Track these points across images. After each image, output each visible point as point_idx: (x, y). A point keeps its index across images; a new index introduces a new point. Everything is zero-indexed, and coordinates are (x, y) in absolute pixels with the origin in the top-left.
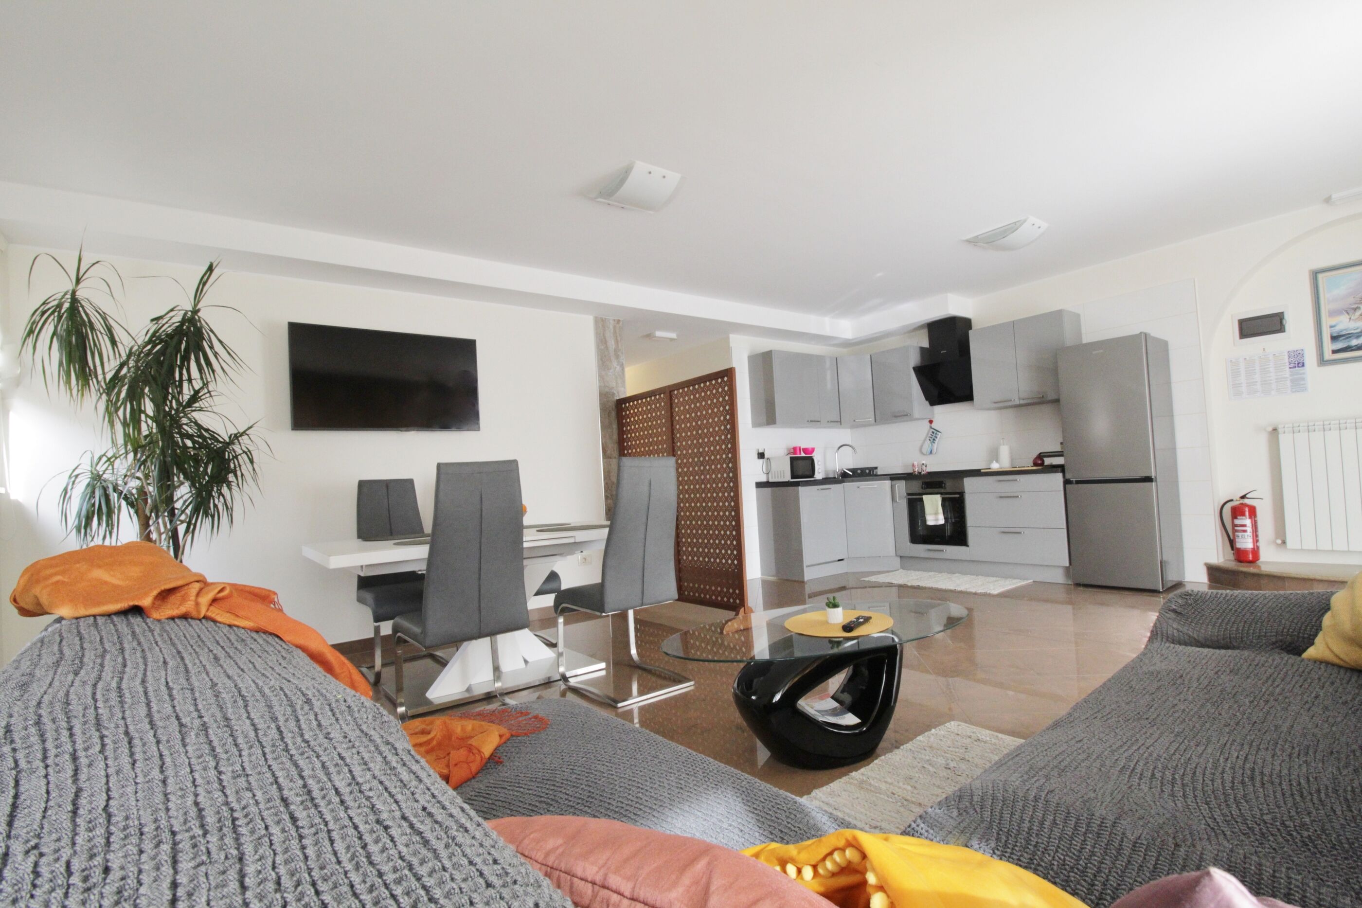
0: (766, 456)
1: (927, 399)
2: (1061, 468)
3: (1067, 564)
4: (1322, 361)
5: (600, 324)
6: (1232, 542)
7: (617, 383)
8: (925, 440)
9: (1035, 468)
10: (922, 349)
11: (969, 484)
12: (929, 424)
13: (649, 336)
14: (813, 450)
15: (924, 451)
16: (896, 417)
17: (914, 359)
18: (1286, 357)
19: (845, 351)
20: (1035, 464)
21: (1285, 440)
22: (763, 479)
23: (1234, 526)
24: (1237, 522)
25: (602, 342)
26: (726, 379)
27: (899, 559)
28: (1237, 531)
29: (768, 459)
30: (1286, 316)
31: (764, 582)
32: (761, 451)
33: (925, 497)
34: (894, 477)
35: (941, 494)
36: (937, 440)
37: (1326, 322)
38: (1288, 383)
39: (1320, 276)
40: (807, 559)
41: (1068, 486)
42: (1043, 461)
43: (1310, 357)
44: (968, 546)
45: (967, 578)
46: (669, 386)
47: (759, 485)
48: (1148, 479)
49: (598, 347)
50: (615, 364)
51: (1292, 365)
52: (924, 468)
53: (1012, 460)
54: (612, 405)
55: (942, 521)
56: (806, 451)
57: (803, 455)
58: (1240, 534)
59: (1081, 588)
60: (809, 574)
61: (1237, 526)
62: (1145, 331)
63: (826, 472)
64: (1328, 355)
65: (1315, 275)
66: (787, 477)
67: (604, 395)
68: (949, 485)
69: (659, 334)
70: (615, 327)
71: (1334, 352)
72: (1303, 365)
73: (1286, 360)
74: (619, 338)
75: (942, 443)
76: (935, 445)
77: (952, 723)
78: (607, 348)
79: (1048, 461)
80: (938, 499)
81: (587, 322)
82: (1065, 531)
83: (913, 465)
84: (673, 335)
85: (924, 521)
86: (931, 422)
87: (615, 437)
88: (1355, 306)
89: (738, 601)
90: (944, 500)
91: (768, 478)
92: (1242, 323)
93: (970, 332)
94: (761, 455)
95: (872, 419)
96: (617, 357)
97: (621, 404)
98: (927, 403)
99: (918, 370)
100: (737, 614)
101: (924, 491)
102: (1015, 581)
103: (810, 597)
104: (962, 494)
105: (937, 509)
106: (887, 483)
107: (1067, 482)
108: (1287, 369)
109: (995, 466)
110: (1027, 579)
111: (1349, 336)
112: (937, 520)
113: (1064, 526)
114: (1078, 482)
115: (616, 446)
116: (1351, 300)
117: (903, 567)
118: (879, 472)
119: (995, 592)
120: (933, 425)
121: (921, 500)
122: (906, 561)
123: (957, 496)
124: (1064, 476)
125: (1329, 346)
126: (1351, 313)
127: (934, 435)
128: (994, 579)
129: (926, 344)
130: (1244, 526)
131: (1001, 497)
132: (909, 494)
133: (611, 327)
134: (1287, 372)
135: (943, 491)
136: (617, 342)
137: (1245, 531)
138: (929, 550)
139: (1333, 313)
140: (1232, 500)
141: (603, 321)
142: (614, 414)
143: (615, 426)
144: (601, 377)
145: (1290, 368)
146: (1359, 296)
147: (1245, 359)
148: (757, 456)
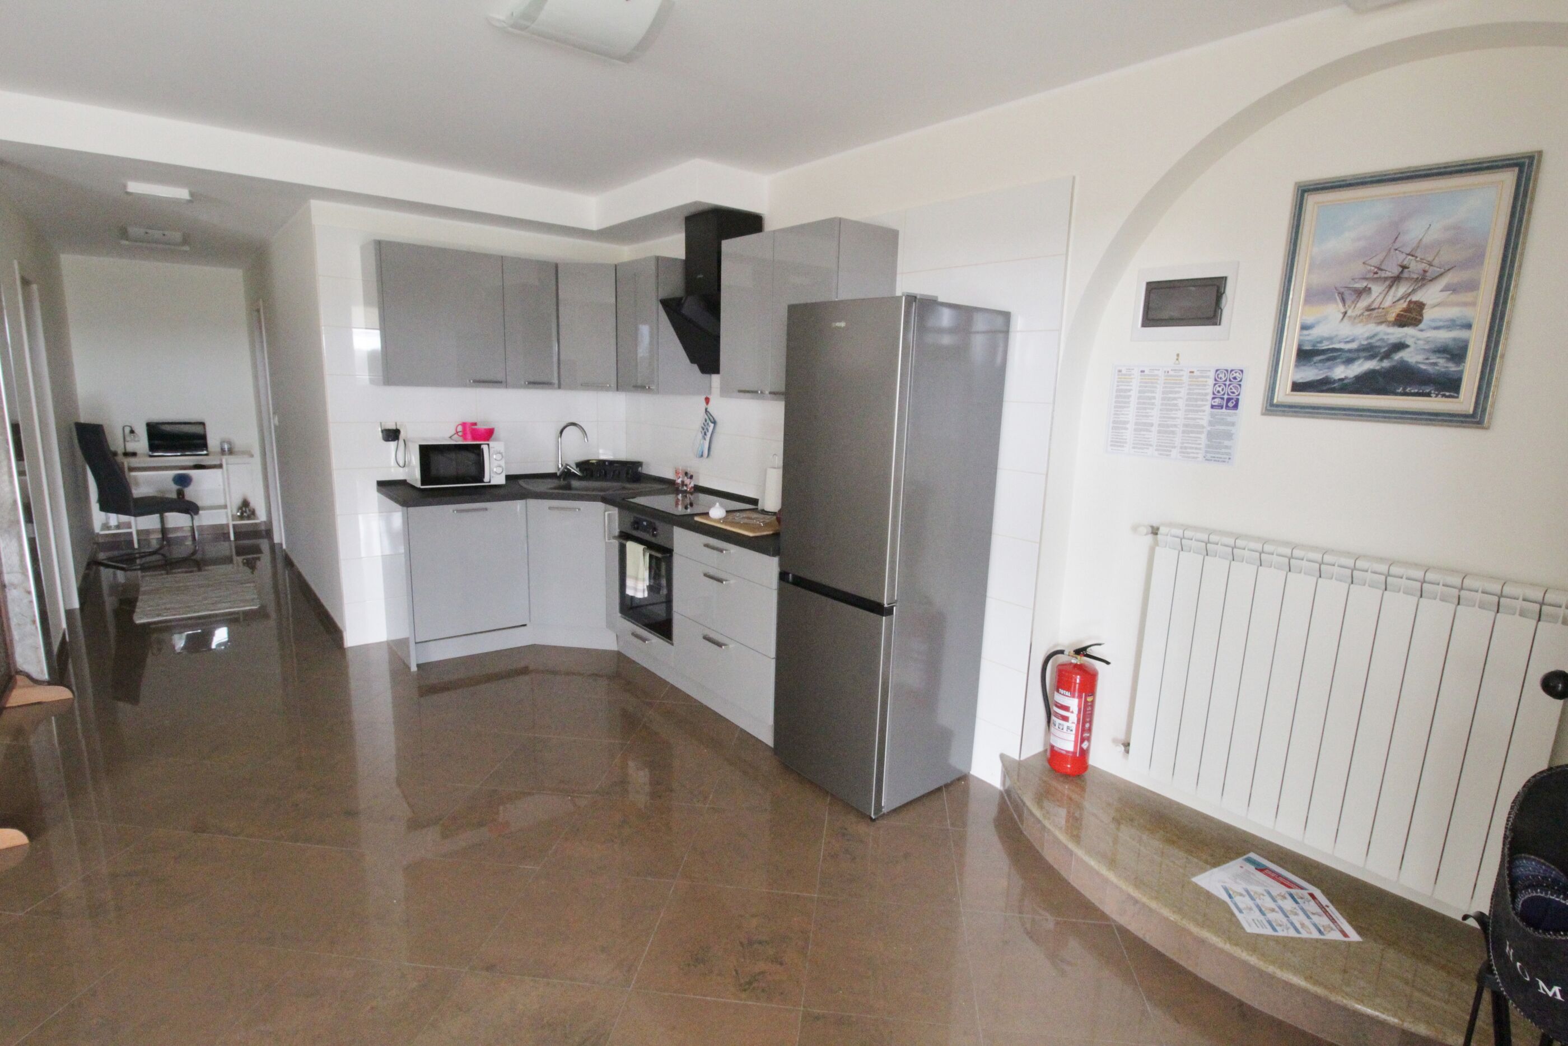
0: (403, 435)
4: (1270, 406)
8: (698, 431)
11: (678, 538)
12: (704, 404)
18: (1211, 382)
22: (397, 476)
24: (1062, 697)
28: (1057, 714)
29: (405, 440)
30: (1230, 288)
32: (390, 426)
35: (650, 547)
37: (1298, 312)
38: (1203, 439)
39: (1312, 200)
43: (1252, 391)
44: (672, 644)
48: (877, 607)
51: (1217, 401)
52: (687, 480)
55: (645, 593)
56: (466, 434)
61: (1056, 705)
64: (1282, 394)
65: (1302, 195)
72: (1236, 407)
73: (1209, 388)
75: (721, 444)
80: (644, 554)
82: (774, 663)
83: (677, 471)
86: (708, 400)
88: (1360, 285)
90: (651, 558)
91: (393, 474)
92: (1153, 288)
93: (723, 245)
95: (614, 381)
98: (695, 367)
99: (669, 305)
101: (634, 534)
104: (670, 554)
108: (1208, 408)
112: (638, 590)
113: (775, 653)
114: (794, 582)
116: (1357, 268)
123: (665, 554)
125: (1289, 371)
126: (1350, 298)
130: (1066, 708)
131: (707, 576)
132: (620, 533)
134: (1205, 415)
137: (1066, 719)
138: (636, 634)
139: (1315, 296)
140: (1064, 651)
145: (1213, 407)
146: (1375, 261)
147: (1143, 371)
148: (381, 435)
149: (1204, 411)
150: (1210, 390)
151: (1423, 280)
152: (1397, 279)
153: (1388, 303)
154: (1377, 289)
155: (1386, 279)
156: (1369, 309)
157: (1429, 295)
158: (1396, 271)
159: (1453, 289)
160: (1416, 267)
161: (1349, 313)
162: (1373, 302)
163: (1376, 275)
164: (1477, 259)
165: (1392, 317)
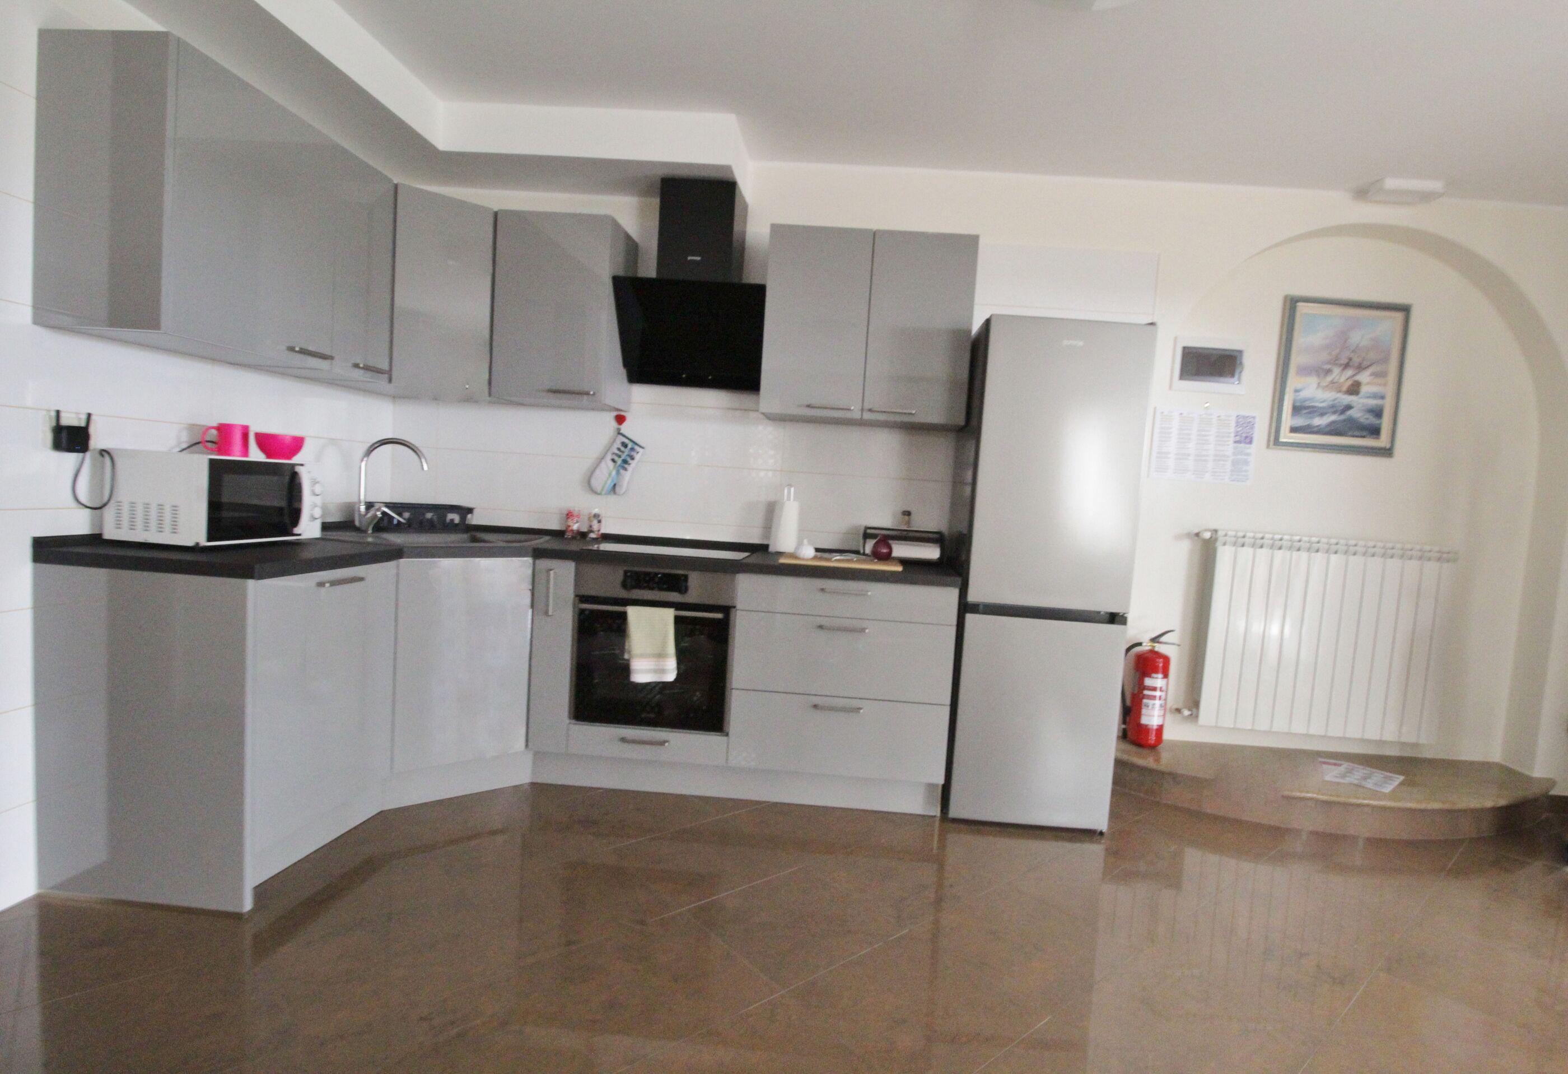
0: (97, 440)
2: (960, 578)
3: (939, 780)
4: (1275, 441)
6: (1126, 712)
8: (602, 458)
11: (748, 591)
12: (614, 424)
14: (297, 444)
15: (598, 484)
18: (1233, 424)
20: (873, 556)
21: (1224, 556)
22: (74, 526)
23: (1140, 686)
24: (1148, 682)
28: (1144, 696)
29: (103, 452)
30: (1243, 357)
32: (69, 419)
33: (633, 613)
35: (678, 606)
36: (633, 463)
37: (1293, 381)
38: (1228, 466)
39: (1297, 308)
41: (970, 618)
43: (1261, 432)
44: (727, 735)
47: (50, 549)
48: (1117, 619)
51: (1238, 438)
52: (595, 526)
57: (256, 455)
58: (1150, 702)
61: (1148, 688)
64: (1286, 436)
65: (1291, 304)
66: (192, 532)
68: (700, 592)
72: (1250, 442)
76: (627, 476)
79: (900, 551)
80: (664, 618)
82: (946, 711)
85: (625, 670)
86: (620, 419)
88: (1327, 367)
90: (678, 620)
91: (95, 524)
92: (1187, 353)
94: (71, 438)
95: (480, 389)
98: (624, 372)
99: (621, 289)
101: (623, 594)
104: (727, 610)
105: (664, 644)
107: (965, 608)
108: (1232, 443)
111: (1313, 411)
112: (658, 670)
113: (948, 700)
116: (1325, 356)
120: (625, 428)
121: (623, 617)
123: (719, 616)
124: (961, 594)
125: (1288, 420)
126: (1321, 374)
127: (625, 451)
130: (1154, 689)
131: (821, 627)
132: (582, 598)
134: (1229, 448)
135: (674, 597)
137: (1155, 698)
138: (623, 741)
139: (1305, 371)
140: (1140, 644)
145: (1235, 442)
146: (1334, 353)
147: (1181, 414)
148: (49, 437)
149: (1228, 445)
150: (1232, 429)
151: (1360, 368)
152: (1346, 366)
153: (1343, 379)
154: (1336, 371)
155: (1341, 365)
156: (1332, 382)
157: (1364, 377)
158: (1346, 361)
159: (1375, 375)
160: (1356, 360)
161: (1321, 384)
162: (1335, 378)
163: (1335, 362)
164: (1386, 360)
165: (1345, 388)
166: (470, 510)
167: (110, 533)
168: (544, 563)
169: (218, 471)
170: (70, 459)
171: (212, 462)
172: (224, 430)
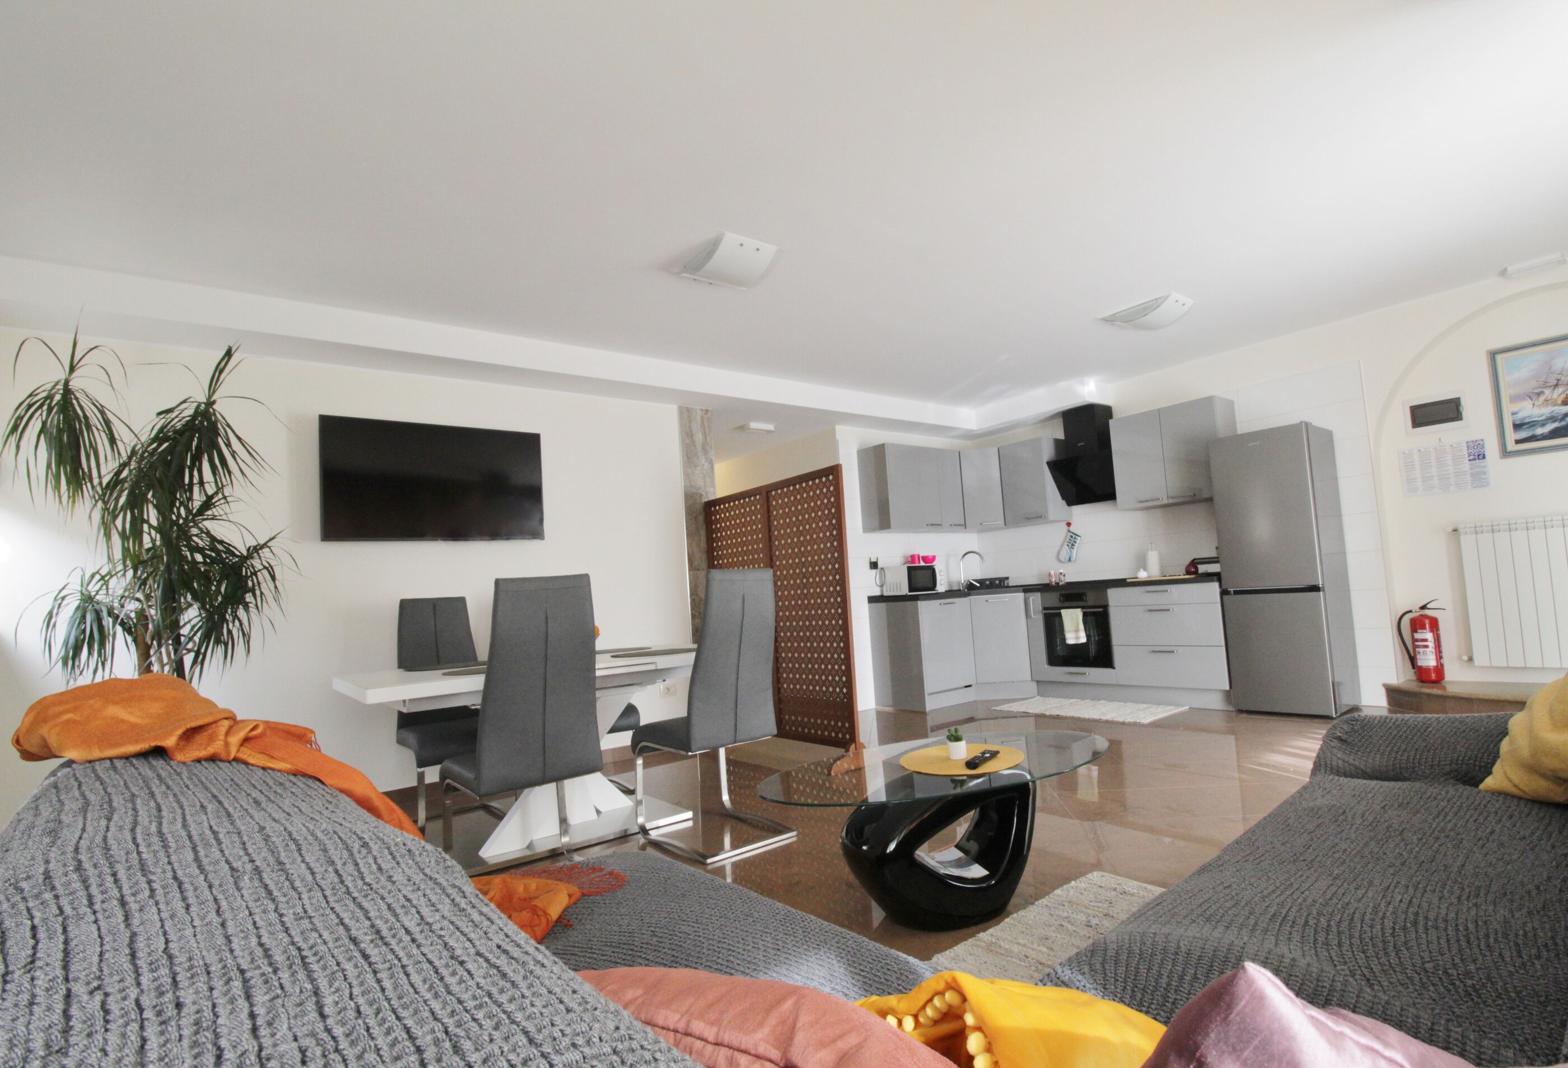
0: (880, 565)
1: (1063, 498)
2: (1216, 577)
3: (1228, 688)
4: (1505, 453)
5: (686, 414)
6: (1413, 660)
7: (705, 482)
8: (1062, 546)
9: (1187, 577)
10: (1057, 442)
11: (1113, 595)
12: (1066, 527)
13: (742, 428)
14: (934, 558)
15: (1062, 558)
16: (1029, 519)
17: (1048, 452)
18: (1465, 449)
19: (969, 443)
20: (1188, 573)
21: (1467, 541)
22: (877, 592)
23: (1414, 640)
24: (1417, 636)
25: (687, 435)
26: (831, 477)
27: (1034, 684)
28: (1418, 646)
29: (882, 569)
30: (1463, 402)
31: (879, 714)
32: (873, 560)
33: (1063, 612)
34: (1027, 589)
35: (1082, 607)
36: (1076, 545)
37: (1507, 408)
38: (1469, 478)
39: (1499, 358)
40: (929, 686)
41: (1226, 597)
42: (1197, 569)
43: (1492, 449)
44: (1114, 668)
45: (1114, 705)
46: (766, 487)
47: (872, 600)
48: (1315, 589)
49: (683, 441)
50: (703, 460)
51: (1472, 457)
52: (1062, 578)
53: (1162, 568)
54: (699, 507)
55: (1083, 640)
56: (925, 559)
57: (922, 564)
58: (1421, 650)
59: (1245, 715)
60: (931, 704)
61: (1417, 640)
62: (1307, 420)
63: (950, 584)
64: (1511, 446)
65: (1493, 355)
66: (905, 590)
67: (690, 497)
68: (1091, 598)
69: (754, 425)
70: (702, 418)
71: (1517, 442)
72: (1484, 457)
73: (1465, 451)
74: (707, 431)
75: (1081, 550)
76: (1074, 551)
77: (1095, 873)
78: (693, 442)
79: (1202, 569)
80: (1078, 613)
81: (671, 412)
82: (1223, 649)
83: (1050, 575)
84: (771, 427)
85: (1064, 639)
86: (1069, 524)
87: (703, 545)
88: (1539, 390)
89: (848, 737)
90: (1085, 615)
91: (882, 591)
92: (1414, 410)
93: (1111, 422)
94: (874, 565)
95: (1001, 522)
96: (705, 451)
97: (710, 508)
98: (1064, 502)
99: (1053, 466)
100: (847, 751)
101: (1062, 604)
102: (1168, 708)
103: (932, 730)
104: (1105, 607)
105: (1078, 626)
106: (1021, 595)
108: (1467, 462)
109: (1143, 575)
110: (1183, 706)
111: (1533, 424)
112: (1077, 638)
113: (1223, 643)
114: (1236, 593)
115: (704, 557)
116: (1534, 384)
117: (1039, 694)
118: (1011, 583)
119: (1146, 721)
120: (1072, 529)
121: (1060, 615)
122: (1044, 686)
123: (1101, 609)
124: (1220, 586)
125: (1511, 436)
126: (1534, 398)
127: (1072, 539)
128: (1145, 706)
129: (1061, 435)
130: (1426, 640)
131: (1150, 611)
132: (1045, 609)
133: (699, 418)
134: (1466, 465)
135: (1083, 604)
136: (705, 435)
137: (1426, 647)
138: (1071, 673)
139: (1514, 399)
140: (1410, 611)
141: (688, 410)
142: (701, 518)
143: (703, 532)
144: (686, 475)
145: (1470, 460)
146: (1543, 379)
147: (1419, 451)
148: (868, 565)
149: (1465, 463)
152: (1556, 386)
153: (1555, 396)
154: (1547, 392)
155: (1550, 386)
156: (1546, 400)
158: (1555, 382)
160: (1564, 379)
161: (1536, 404)
162: (1547, 397)
163: (1545, 385)
165: (1559, 402)
166: (1007, 578)
167: (885, 594)
168: (1029, 594)
169: (910, 570)
170: (874, 571)
171: (909, 568)
172: (913, 557)
